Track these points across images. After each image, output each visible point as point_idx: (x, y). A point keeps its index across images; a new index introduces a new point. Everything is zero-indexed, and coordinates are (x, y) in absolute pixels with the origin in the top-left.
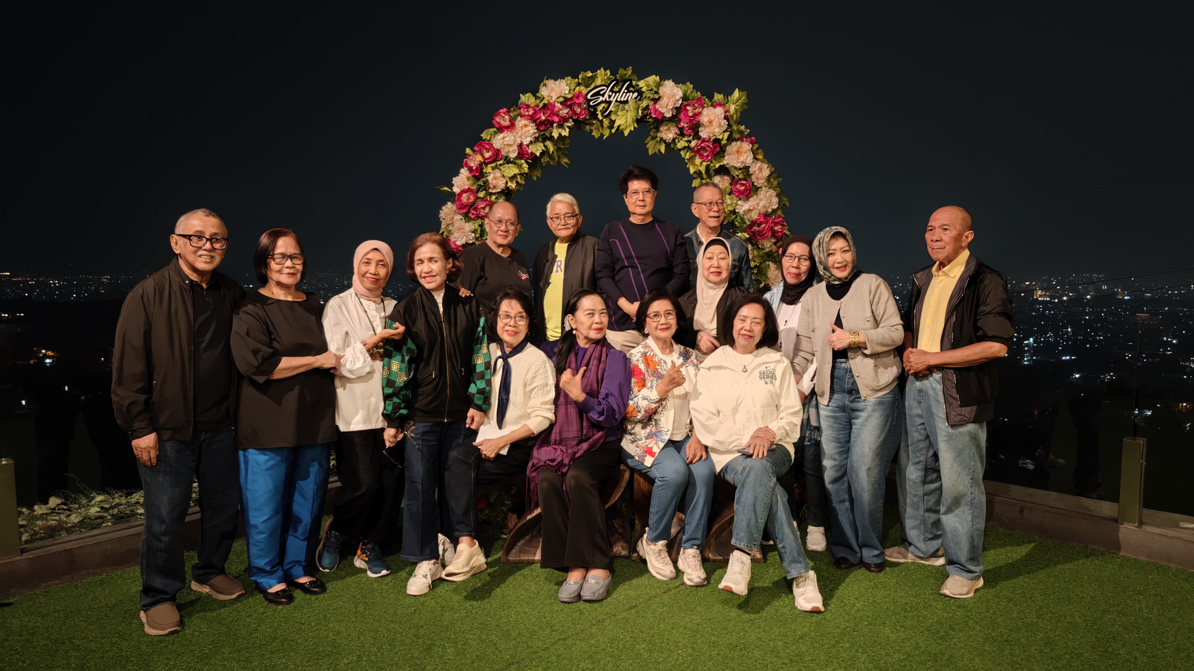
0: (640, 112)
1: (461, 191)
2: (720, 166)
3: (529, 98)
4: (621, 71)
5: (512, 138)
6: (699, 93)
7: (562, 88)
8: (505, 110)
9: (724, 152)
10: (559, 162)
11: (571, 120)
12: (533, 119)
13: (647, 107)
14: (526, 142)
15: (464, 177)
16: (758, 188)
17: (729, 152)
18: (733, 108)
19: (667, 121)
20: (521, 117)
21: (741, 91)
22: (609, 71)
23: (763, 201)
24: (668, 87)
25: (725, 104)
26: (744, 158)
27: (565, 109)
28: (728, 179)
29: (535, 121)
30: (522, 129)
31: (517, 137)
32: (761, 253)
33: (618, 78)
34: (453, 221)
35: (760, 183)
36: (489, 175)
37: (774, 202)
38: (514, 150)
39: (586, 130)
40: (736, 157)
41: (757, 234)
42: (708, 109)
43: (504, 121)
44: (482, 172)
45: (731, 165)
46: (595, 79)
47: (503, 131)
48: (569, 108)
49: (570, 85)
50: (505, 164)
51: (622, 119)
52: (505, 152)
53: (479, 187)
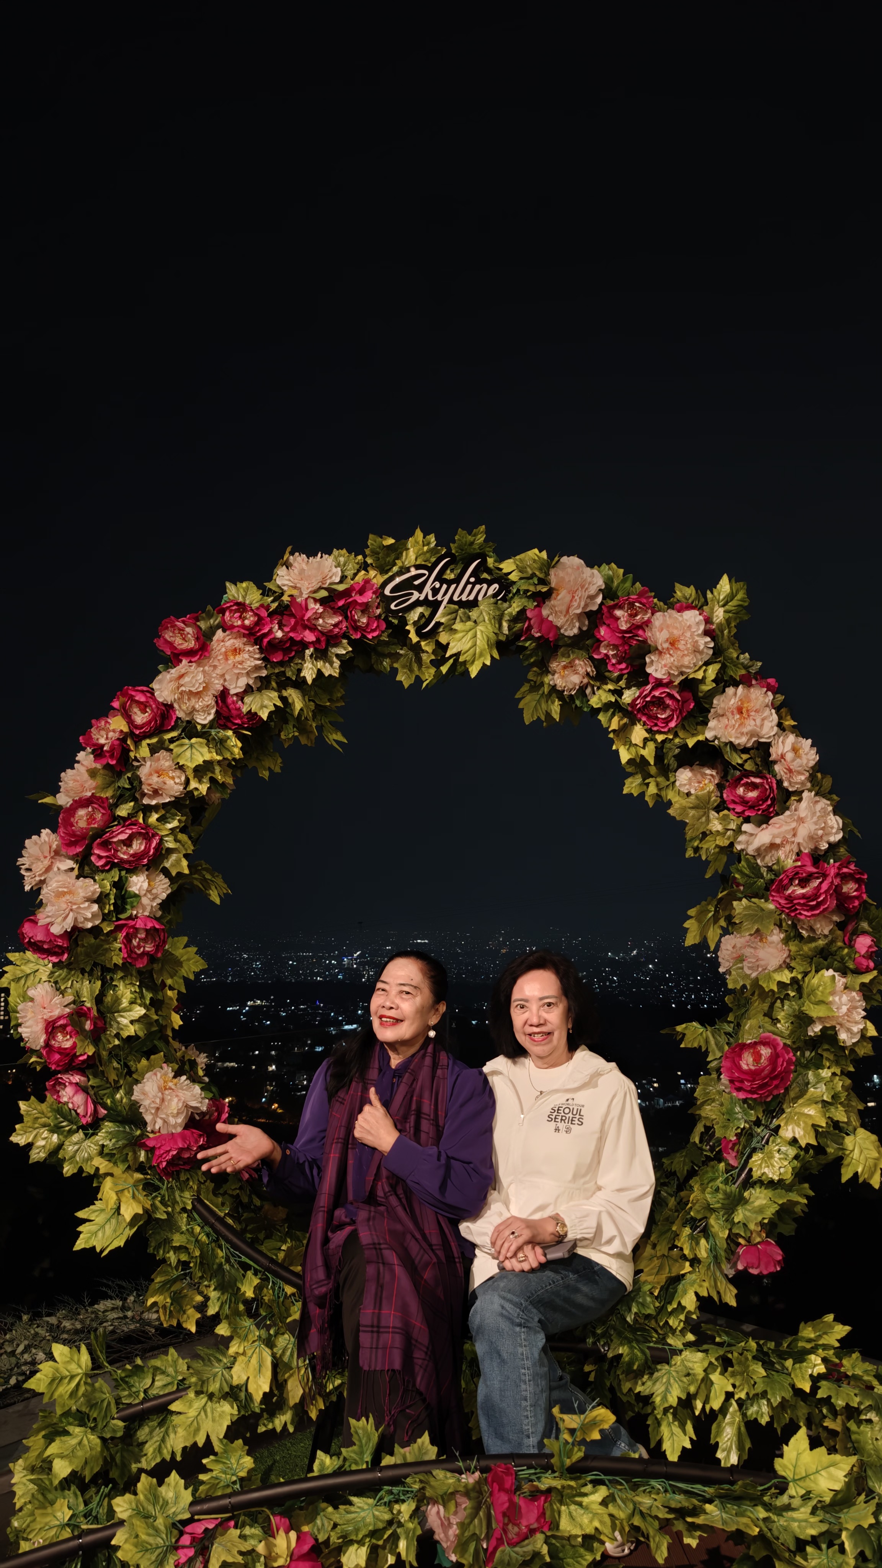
0: (505, 625)
1: (76, 802)
2: (698, 743)
3: (246, 590)
4: (461, 536)
5: (200, 677)
6: (638, 584)
7: (326, 571)
8: (190, 617)
9: (709, 708)
10: (321, 740)
11: (345, 641)
12: (253, 635)
13: (521, 615)
14: (236, 687)
15: (82, 769)
16: (792, 794)
18: (721, 616)
19: (567, 645)
20: (224, 631)
21: (733, 580)
22: (433, 539)
23: (805, 825)
24: (570, 570)
25: (702, 606)
26: (756, 725)
27: (330, 617)
28: (712, 775)
29: (257, 641)
30: (227, 659)
31: (214, 675)
32: (806, 948)
33: (453, 551)
34: (50, 874)
35: (797, 783)
36: (142, 765)
37: (832, 828)
38: (207, 706)
39: (383, 669)
40: (736, 721)
41: (799, 904)
42: (664, 616)
43: (184, 639)
44: (128, 757)
45: (723, 740)
46: (402, 553)
47: (181, 661)
48: (341, 615)
49: (344, 565)
50: (183, 738)
51: (464, 640)
52: (183, 711)
53: (119, 793)
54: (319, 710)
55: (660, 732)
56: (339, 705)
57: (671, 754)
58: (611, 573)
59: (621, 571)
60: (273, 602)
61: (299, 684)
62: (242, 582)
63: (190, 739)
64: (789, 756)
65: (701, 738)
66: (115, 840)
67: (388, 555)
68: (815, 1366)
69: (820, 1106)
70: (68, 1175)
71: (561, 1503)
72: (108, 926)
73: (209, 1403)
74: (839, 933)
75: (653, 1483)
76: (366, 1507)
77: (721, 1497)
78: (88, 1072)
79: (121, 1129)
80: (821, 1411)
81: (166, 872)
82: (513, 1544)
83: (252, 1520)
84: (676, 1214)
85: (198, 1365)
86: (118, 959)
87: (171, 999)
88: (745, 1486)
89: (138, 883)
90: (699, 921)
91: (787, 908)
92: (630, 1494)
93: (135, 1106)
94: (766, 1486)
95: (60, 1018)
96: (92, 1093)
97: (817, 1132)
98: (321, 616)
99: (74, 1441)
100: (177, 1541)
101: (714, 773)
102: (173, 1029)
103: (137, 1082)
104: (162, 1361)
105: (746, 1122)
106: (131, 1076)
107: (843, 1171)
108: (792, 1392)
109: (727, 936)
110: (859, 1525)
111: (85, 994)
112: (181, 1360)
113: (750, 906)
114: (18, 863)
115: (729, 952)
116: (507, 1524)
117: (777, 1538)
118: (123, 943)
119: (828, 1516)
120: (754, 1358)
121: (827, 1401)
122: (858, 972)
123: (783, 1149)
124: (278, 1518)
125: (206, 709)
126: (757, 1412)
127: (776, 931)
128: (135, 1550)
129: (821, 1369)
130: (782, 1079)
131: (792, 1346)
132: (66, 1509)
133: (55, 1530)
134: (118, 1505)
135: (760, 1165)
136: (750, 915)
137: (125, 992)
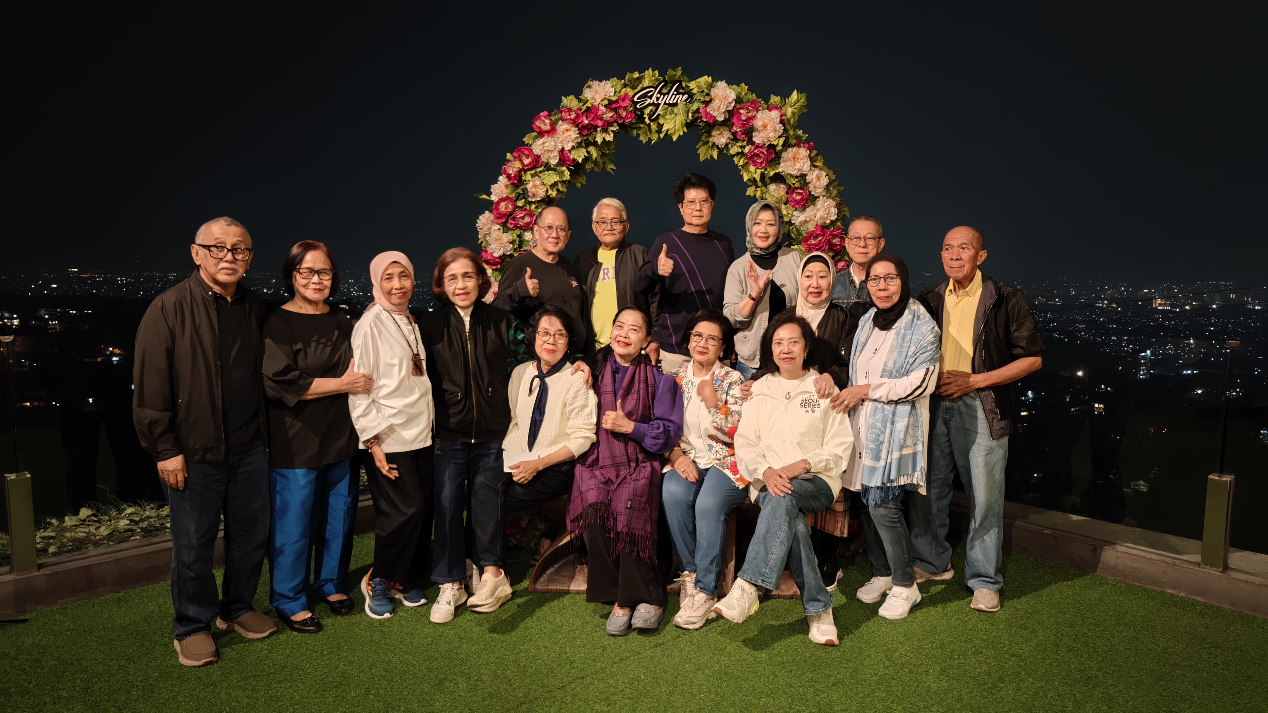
0: (690, 115)
1: (499, 199)
2: (775, 173)
3: (571, 100)
4: (670, 72)
5: (553, 143)
6: (754, 94)
7: (607, 90)
8: (546, 113)
9: (780, 158)
10: (604, 168)
11: (616, 124)
12: (575, 123)
13: (698, 110)
14: (568, 147)
15: (502, 184)
16: (817, 197)
17: (785, 159)
18: (791, 111)
19: (720, 125)
20: (562, 121)
21: (799, 92)
22: (657, 72)
23: (821, 212)
24: (720, 90)
25: (781, 107)
26: (801, 166)
27: (609, 113)
29: (577, 126)
30: (563, 134)
31: (558, 142)
33: (667, 79)
34: (491, 232)
35: (818, 193)
36: (528, 183)
37: (833, 213)
38: (555, 156)
39: (633, 135)
40: (792, 164)
42: (763, 113)
43: (545, 125)
44: (521, 179)
45: (787, 172)
46: (642, 80)
47: (544, 135)
48: (614, 112)
49: (616, 86)
50: (545, 171)
51: (670, 123)
52: (545, 159)
53: (518, 195)
54: (603, 155)
55: (760, 168)
56: (612, 152)
57: (767, 177)
58: (740, 89)
59: (747, 87)
60: (583, 105)
61: (595, 144)
62: (569, 96)
63: (548, 171)
64: (815, 180)
65: (777, 171)
66: (518, 217)
67: (635, 82)
101: (784, 187)
114: (475, 226)
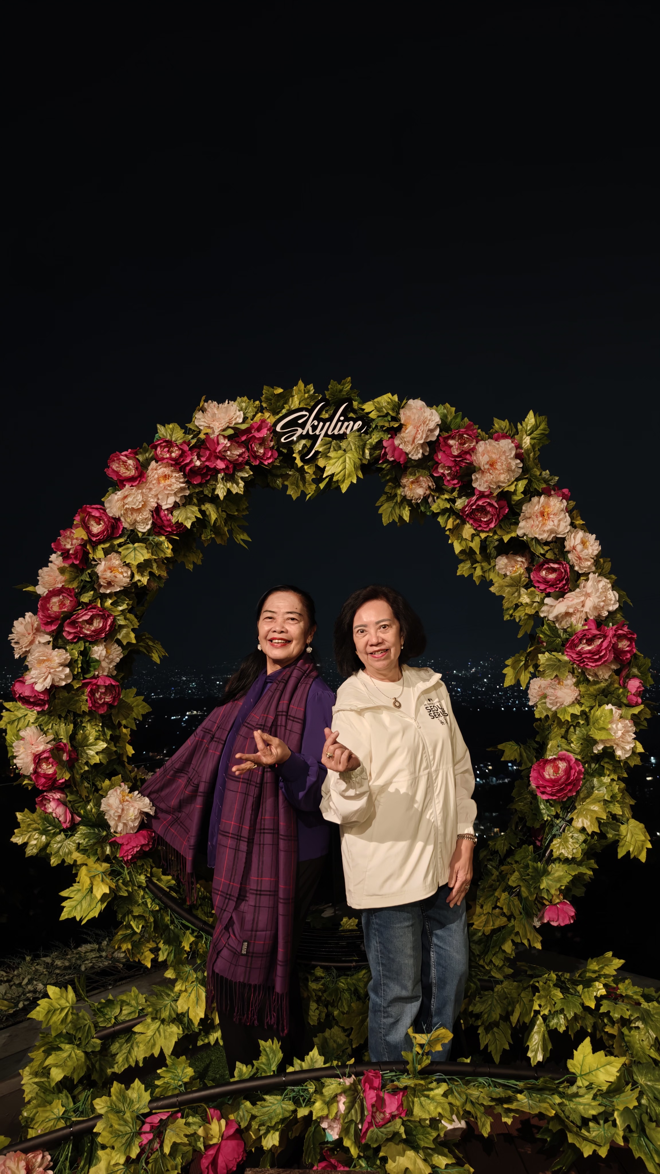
0: (367, 452)
1: (50, 592)
2: (511, 538)
3: (172, 430)
4: (333, 385)
5: (140, 497)
6: (466, 419)
7: (232, 414)
8: (130, 450)
9: (520, 513)
10: (231, 540)
11: (247, 467)
12: (178, 464)
13: (379, 444)
14: (167, 504)
15: (54, 568)
16: (582, 575)
17: (527, 515)
18: (528, 442)
19: (414, 466)
20: (157, 462)
21: (537, 415)
22: (312, 388)
23: (591, 599)
24: (414, 411)
25: (514, 435)
26: (554, 525)
27: (236, 449)
28: (522, 562)
29: (182, 469)
30: (159, 483)
31: (150, 495)
32: (592, 689)
33: (327, 397)
34: (33, 647)
35: (584, 567)
36: (98, 564)
37: (611, 600)
38: (146, 519)
39: (276, 486)
40: (539, 522)
41: (586, 658)
42: (486, 444)
43: (127, 469)
44: (88, 558)
45: (530, 536)
46: (289, 399)
47: (125, 486)
48: (244, 447)
49: (246, 409)
50: (128, 543)
51: (336, 464)
52: (128, 523)
53: (82, 584)
54: (229, 518)
55: (483, 531)
56: (244, 514)
57: (492, 546)
58: (445, 411)
59: (454, 409)
60: (192, 438)
61: (214, 499)
62: (169, 424)
63: (133, 543)
64: (579, 548)
65: (513, 535)
66: (80, 620)
67: (278, 401)
68: (599, 990)
69: (602, 803)
70: (55, 865)
71: (414, 1096)
72: (77, 683)
73: (162, 1026)
74: (616, 677)
75: (481, 1080)
76: (276, 1102)
77: (528, 1089)
78: (66, 791)
79: (92, 831)
80: (603, 1021)
81: (119, 642)
82: (379, 1126)
83: (193, 1111)
84: (498, 883)
85: (153, 999)
86: (85, 708)
87: (125, 734)
88: (545, 1082)
89: (98, 651)
90: (514, 668)
91: (578, 661)
92: (463, 1088)
93: (101, 815)
94: (561, 1080)
95: (44, 752)
96: (70, 806)
97: (599, 823)
98: (229, 449)
99: (65, 1055)
100: (140, 1129)
101: (524, 560)
102: (128, 757)
103: (102, 797)
104: (127, 996)
105: (548, 815)
106: (97, 793)
107: (619, 850)
108: (582, 1009)
109: (535, 679)
110: (627, 1107)
111: (62, 733)
112: (140, 995)
113: (551, 658)
114: (9, 639)
115: (536, 691)
116: (375, 1112)
117: (568, 1118)
118: (88, 696)
119: (604, 1100)
120: (555, 985)
121: (607, 1014)
122: (630, 706)
123: (576, 835)
124: (212, 1110)
125: (145, 521)
126: (557, 1024)
127: (570, 676)
128: (110, 1136)
129: (603, 992)
130: (574, 785)
131: (582, 976)
132: (61, 1107)
133: (53, 1121)
134: (98, 1104)
135: (559, 847)
136: (550, 665)
137: (91, 731)
